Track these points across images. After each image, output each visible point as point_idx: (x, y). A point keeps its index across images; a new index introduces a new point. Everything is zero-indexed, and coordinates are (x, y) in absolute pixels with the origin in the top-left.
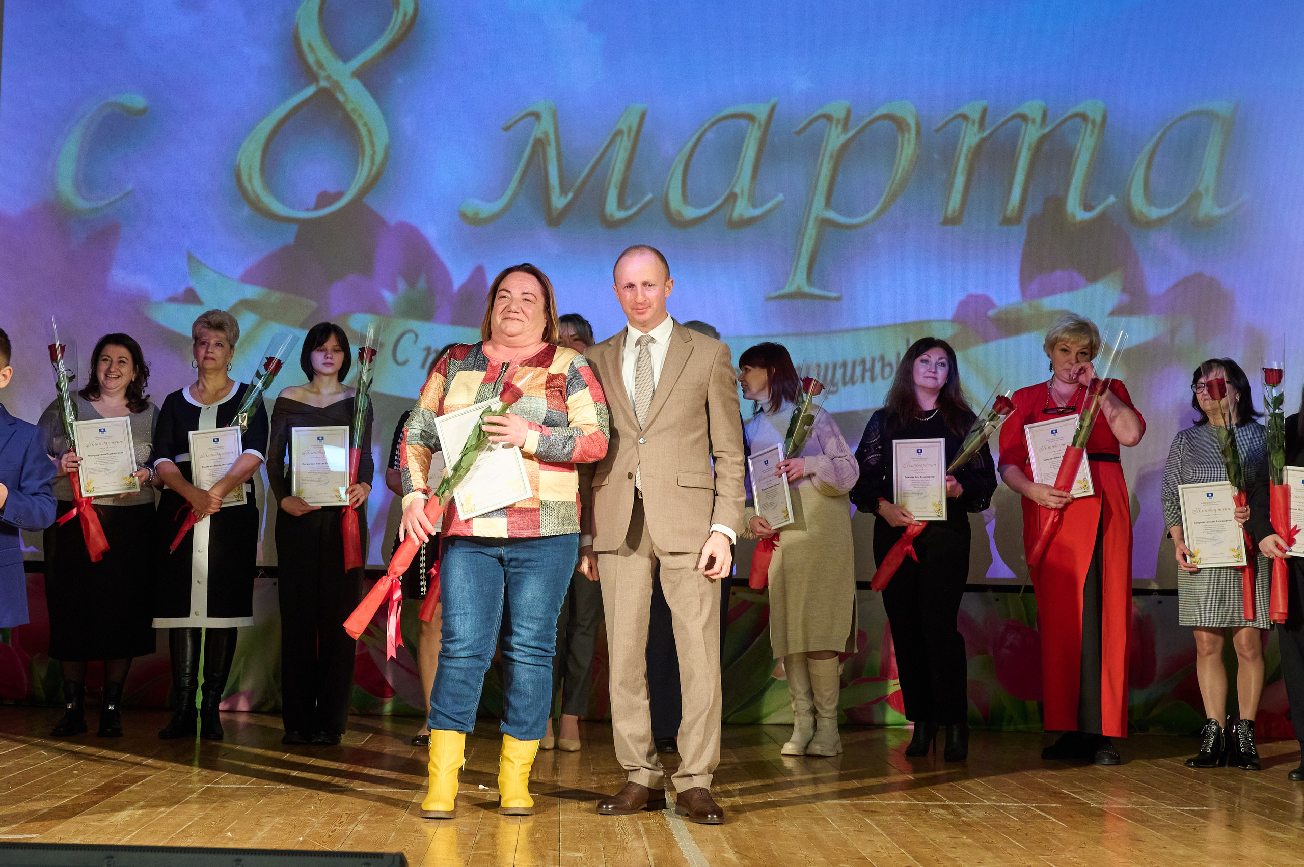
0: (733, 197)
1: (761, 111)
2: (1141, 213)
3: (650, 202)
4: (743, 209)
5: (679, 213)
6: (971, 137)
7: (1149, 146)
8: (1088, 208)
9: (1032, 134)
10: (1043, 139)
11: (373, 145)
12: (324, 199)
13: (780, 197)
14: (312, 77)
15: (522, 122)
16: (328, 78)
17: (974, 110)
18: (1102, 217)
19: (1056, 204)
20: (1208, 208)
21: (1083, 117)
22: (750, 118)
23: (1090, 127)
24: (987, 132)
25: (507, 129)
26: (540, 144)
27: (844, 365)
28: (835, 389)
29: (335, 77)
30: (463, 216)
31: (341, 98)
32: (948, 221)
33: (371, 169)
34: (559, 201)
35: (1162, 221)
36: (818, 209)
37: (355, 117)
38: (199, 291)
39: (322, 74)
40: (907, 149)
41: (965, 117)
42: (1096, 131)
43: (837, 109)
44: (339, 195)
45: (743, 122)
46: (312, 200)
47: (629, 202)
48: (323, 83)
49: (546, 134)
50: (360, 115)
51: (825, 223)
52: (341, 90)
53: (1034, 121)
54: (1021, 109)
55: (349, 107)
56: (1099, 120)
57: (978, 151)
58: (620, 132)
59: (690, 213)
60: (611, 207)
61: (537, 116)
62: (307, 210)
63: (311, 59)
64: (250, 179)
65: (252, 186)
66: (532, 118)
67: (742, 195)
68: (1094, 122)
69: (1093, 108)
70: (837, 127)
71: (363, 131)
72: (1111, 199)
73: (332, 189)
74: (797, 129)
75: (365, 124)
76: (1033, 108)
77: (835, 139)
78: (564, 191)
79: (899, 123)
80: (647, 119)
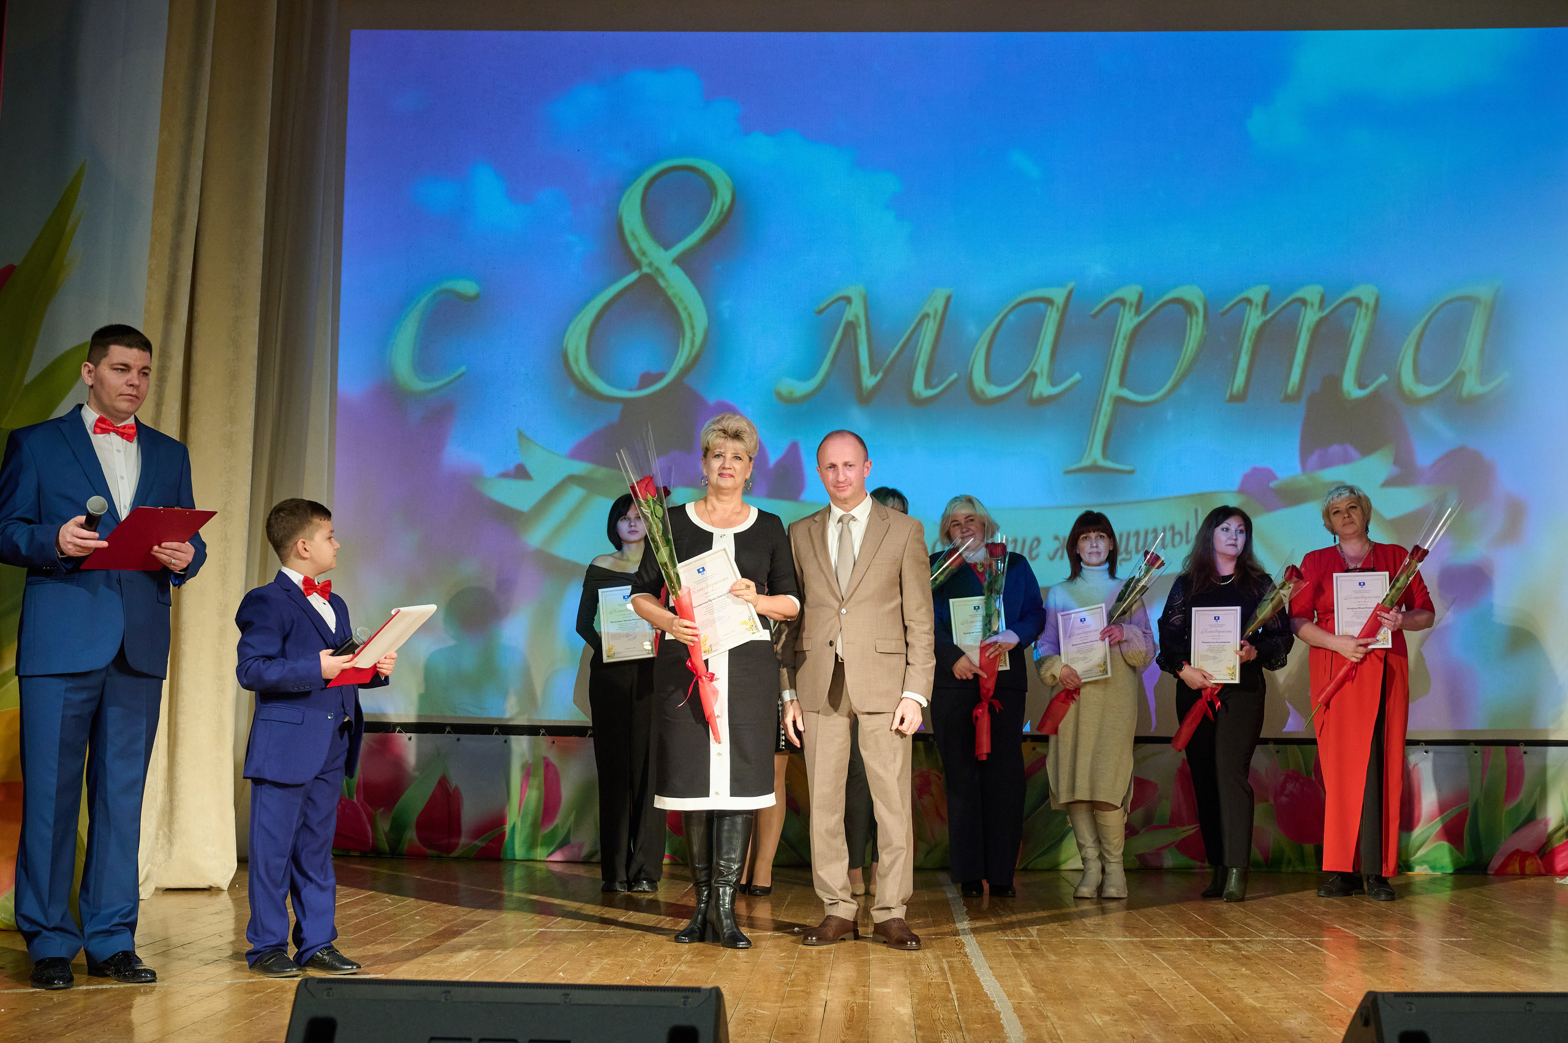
0: (1033, 376)
1: (1059, 295)
2: (1411, 391)
3: (955, 381)
4: (1043, 387)
5: (982, 392)
6: (1254, 319)
7: (1417, 329)
8: (1362, 386)
9: (1310, 317)
10: (1320, 323)
11: (692, 327)
12: (647, 379)
13: (1077, 376)
14: (637, 265)
15: (832, 308)
16: (650, 264)
17: (1257, 294)
18: (1375, 395)
19: (1333, 382)
20: (1472, 386)
21: (1357, 301)
22: (1049, 302)
23: (1364, 310)
24: (1270, 315)
25: (820, 312)
26: (851, 327)
27: (1137, 534)
28: (1129, 557)
29: (656, 264)
30: (779, 395)
31: (662, 283)
32: (1233, 399)
33: (691, 351)
34: (869, 381)
35: (1429, 398)
36: (1113, 387)
37: (676, 301)
38: (530, 468)
39: (644, 261)
40: (1195, 331)
41: (1249, 301)
42: (1369, 314)
43: (1130, 293)
44: (661, 376)
45: (1042, 305)
46: (635, 380)
47: (935, 381)
48: (646, 270)
49: (857, 317)
50: (681, 300)
51: (1119, 401)
52: (663, 275)
53: (1312, 305)
54: (1300, 294)
55: (670, 293)
56: (1372, 303)
57: (1261, 332)
58: (926, 316)
59: (993, 391)
60: (919, 386)
61: (848, 300)
62: (631, 390)
63: (634, 247)
64: (577, 360)
65: (578, 366)
66: (843, 302)
67: (1042, 374)
68: (1367, 305)
69: (1366, 292)
70: (1130, 310)
71: (684, 315)
72: (1384, 378)
73: (654, 369)
74: (1092, 313)
75: (686, 308)
76: (1312, 293)
77: (1128, 322)
78: (874, 371)
79: (1188, 307)
80: (953, 300)
